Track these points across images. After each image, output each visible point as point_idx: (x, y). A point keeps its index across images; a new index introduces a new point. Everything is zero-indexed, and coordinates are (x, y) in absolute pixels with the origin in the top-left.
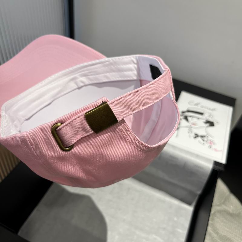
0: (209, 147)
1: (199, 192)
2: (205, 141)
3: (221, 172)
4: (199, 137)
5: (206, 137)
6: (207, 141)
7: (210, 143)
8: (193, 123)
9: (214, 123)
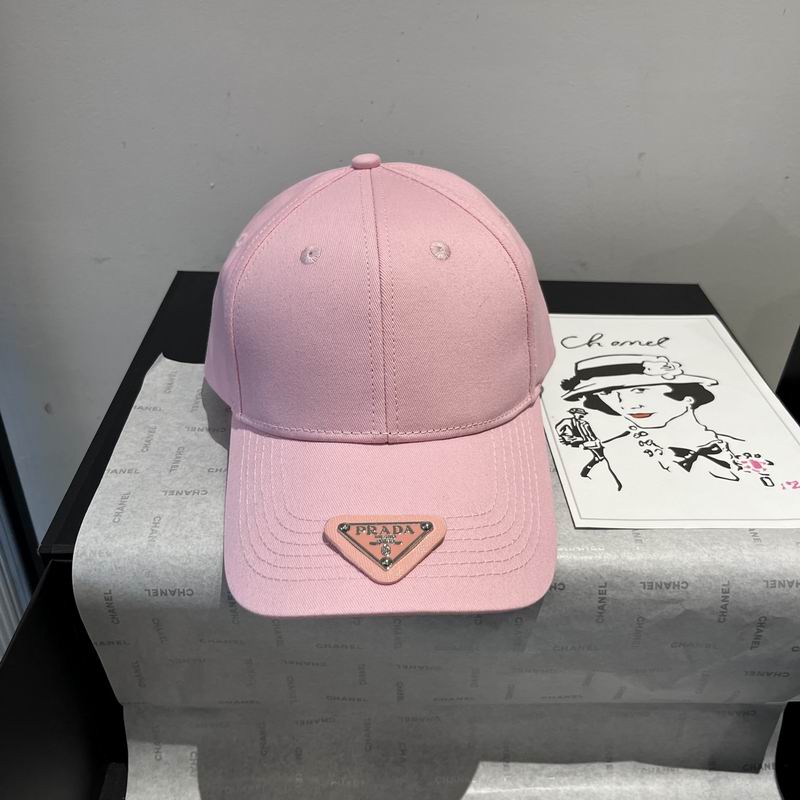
0: (765, 483)
4: (700, 457)
5: (722, 446)
6: (739, 461)
7: (757, 465)
8: (635, 412)
9: (706, 387)
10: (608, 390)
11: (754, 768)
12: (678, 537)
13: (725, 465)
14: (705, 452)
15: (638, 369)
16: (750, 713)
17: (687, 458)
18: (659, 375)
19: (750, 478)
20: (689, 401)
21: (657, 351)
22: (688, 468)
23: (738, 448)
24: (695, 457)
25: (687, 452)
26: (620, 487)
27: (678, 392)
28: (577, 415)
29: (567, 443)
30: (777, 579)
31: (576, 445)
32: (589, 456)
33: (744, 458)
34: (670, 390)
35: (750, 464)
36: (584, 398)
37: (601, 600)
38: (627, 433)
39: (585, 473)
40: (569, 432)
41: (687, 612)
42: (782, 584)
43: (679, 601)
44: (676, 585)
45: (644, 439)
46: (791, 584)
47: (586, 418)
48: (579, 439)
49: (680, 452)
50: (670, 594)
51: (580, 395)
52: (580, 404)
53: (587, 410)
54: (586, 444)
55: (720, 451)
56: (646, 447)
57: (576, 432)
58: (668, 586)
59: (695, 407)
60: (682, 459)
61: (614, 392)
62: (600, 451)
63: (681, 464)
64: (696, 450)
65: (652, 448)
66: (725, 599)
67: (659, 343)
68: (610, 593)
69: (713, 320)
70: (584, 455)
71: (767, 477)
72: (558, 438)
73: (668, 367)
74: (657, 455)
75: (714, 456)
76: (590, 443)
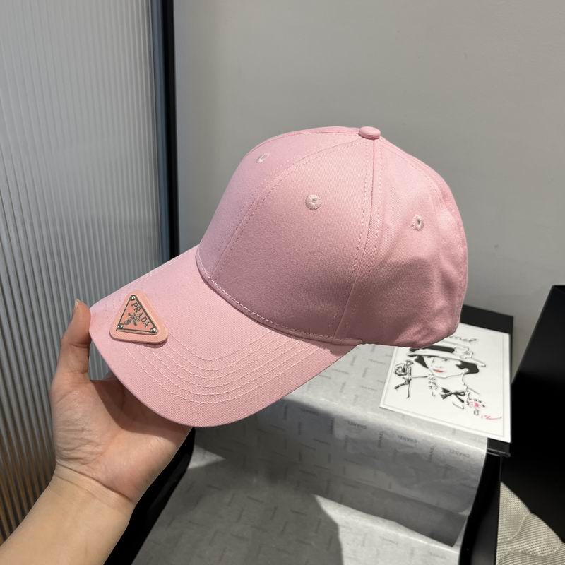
0: (475, 413)
1: (467, 513)
2: (465, 403)
3: (505, 458)
4: (453, 395)
5: (467, 393)
6: (470, 401)
7: (477, 405)
8: (436, 369)
9: (478, 367)
10: (430, 357)
11: (450, 543)
13: (462, 401)
14: (457, 394)
15: (451, 350)
16: (450, 515)
17: (446, 393)
18: (459, 355)
19: (470, 409)
20: (466, 370)
22: (444, 397)
23: (473, 396)
24: (450, 394)
25: (449, 391)
26: (408, 397)
27: (463, 365)
28: (409, 363)
29: (396, 374)
30: (455, 450)
31: (400, 375)
32: (403, 381)
33: (473, 401)
34: (459, 363)
35: (474, 404)
36: (416, 357)
37: (381, 438)
38: (426, 377)
39: (397, 388)
40: (400, 370)
41: (415, 454)
42: (457, 453)
43: (412, 447)
44: (412, 441)
45: (432, 381)
46: (461, 454)
47: (412, 366)
48: (403, 373)
49: (445, 391)
50: (409, 443)
51: (415, 355)
52: (413, 359)
53: (414, 362)
54: (405, 376)
55: (464, 395)
56: (431, 385)
57: (403, 370)
58: (408, 440)
59: (466, 374)
60: (444, 394)
61: (432, 358)
62: (409, 381)
63: (442, 396)
64: (453, 392)
65: (433, 386)
66: (431, 452)
67: (470, 341)
68: (384, 436)
69: (507, 336)
70: (401, 380)
71: (478, 411)
72: (394, 371)
73: (466, 353)
74: (434, 389)
75: (460, 396)
76: (407, 377)
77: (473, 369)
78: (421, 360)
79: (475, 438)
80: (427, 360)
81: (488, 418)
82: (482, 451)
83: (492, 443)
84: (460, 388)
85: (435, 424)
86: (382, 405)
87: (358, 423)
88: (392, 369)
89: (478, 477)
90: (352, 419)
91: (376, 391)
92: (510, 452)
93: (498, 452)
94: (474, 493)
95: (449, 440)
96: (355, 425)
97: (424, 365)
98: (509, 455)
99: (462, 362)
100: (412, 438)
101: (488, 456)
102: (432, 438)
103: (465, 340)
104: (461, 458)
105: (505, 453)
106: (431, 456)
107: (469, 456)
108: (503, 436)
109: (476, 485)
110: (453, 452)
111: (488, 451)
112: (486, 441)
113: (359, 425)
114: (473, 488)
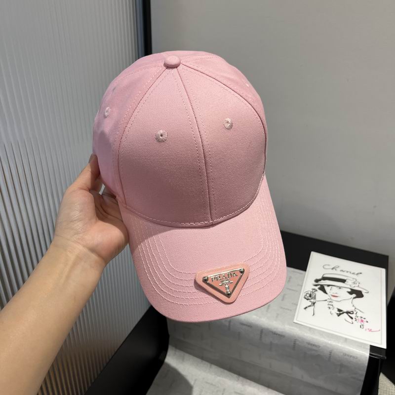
0: (361, 327)
2: (354, 320)
3: (382, 360)
4: (345, 314)
5: (355, 312)
6: (357, 318)
7: (362, 321)
8: (334, 295)
9: (363, 293)
10: (329, 286)
12: (322, 333)
13: (352, 318)
14: (348, 313)
15: (343, 281)
17: (340, 312)
18: (349, 284)
19: (357, 324)
20: (354, 295)
21: (355, 276)
22: (339, 315)
23: (359, 314)
24: (343, 313)
25: (342, 311)
26: (314, 314)
27: (352, 292)
28: (314, 291)
29: (305, 298)
30: (347, 353)
31: (308, 299)
32: (310, 304)
33: (359, 318)
34: (350, 290)
35: (360, 320)
36: (319, 286)
37: (294, 344)
38: (326, 300)
39: (305, 308)
40: (308, 295)
41: (319, 355)
42: (348, 355)
43: (316, 351)
44: (316, 346)
45: (330, 303)
46: (351, 356)
47: (316, 292)
48: (310, 298)
49: (339, 310)
50: (314, 348)
51: (318, 285)
52: (317, 288)
53: (318, 290)
54: (311, 300)
55: (353, 313)
56: (329, 306)
57: (310, 296)
58: (314, 345)
59: (354, 298)
60: (338, 312)
61: (330, 287)
62: (314, 303)
63: (337, 314)
64: (345, 311)
65: (331, 307)
66: (330, 354)
67: (357, 274)
68: (297, 342)
69: (383, 270)
70: (308, 303)
71: (363, 325)
72: (303, 296)
73: (354, 283)
74: (331, 309)
75: (350, 314)
76: (312, 300)
77: (359, 294)
78: (322, 288)
79: (361, 345)
80: (326, 288)
81: (370, 330)
82: (366, 354)
83: (373, 348)
84: (350, 309)
85: (332, 335)
86: (295, 321)
87: (279, 333)
88: (302, 295)
89: (364, 373)
90: (275, 330)
91: (291, 310)
92: (386, 356)
93: (377, 356)
94: (362, 383)
95: (343, 346)
96: (277, 334)
97: (325, 292)
98: (386, 358)
99: (351, 289)
100: (316, 344)
101: (370, 358)
102: (331, 345)
103: (353, 273)
104: (352, 358)
105: (383, 356)
106: (330, 357)
107: (357, 358)
108: (381, 344)
109: (363, 378)
110: (345, 355)
111: (370, 354)
112: (369, 348)
113: (279, 335)
114: (360, 380)
